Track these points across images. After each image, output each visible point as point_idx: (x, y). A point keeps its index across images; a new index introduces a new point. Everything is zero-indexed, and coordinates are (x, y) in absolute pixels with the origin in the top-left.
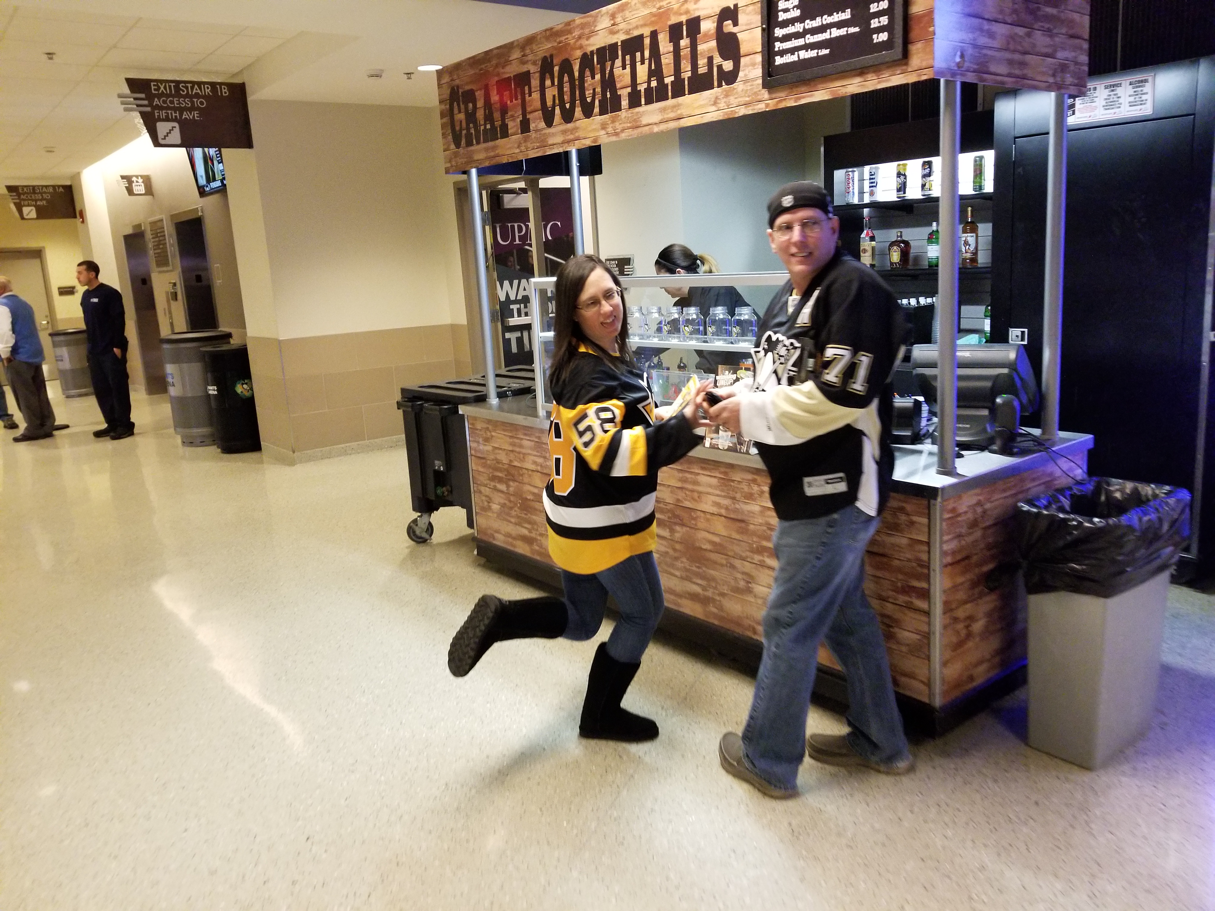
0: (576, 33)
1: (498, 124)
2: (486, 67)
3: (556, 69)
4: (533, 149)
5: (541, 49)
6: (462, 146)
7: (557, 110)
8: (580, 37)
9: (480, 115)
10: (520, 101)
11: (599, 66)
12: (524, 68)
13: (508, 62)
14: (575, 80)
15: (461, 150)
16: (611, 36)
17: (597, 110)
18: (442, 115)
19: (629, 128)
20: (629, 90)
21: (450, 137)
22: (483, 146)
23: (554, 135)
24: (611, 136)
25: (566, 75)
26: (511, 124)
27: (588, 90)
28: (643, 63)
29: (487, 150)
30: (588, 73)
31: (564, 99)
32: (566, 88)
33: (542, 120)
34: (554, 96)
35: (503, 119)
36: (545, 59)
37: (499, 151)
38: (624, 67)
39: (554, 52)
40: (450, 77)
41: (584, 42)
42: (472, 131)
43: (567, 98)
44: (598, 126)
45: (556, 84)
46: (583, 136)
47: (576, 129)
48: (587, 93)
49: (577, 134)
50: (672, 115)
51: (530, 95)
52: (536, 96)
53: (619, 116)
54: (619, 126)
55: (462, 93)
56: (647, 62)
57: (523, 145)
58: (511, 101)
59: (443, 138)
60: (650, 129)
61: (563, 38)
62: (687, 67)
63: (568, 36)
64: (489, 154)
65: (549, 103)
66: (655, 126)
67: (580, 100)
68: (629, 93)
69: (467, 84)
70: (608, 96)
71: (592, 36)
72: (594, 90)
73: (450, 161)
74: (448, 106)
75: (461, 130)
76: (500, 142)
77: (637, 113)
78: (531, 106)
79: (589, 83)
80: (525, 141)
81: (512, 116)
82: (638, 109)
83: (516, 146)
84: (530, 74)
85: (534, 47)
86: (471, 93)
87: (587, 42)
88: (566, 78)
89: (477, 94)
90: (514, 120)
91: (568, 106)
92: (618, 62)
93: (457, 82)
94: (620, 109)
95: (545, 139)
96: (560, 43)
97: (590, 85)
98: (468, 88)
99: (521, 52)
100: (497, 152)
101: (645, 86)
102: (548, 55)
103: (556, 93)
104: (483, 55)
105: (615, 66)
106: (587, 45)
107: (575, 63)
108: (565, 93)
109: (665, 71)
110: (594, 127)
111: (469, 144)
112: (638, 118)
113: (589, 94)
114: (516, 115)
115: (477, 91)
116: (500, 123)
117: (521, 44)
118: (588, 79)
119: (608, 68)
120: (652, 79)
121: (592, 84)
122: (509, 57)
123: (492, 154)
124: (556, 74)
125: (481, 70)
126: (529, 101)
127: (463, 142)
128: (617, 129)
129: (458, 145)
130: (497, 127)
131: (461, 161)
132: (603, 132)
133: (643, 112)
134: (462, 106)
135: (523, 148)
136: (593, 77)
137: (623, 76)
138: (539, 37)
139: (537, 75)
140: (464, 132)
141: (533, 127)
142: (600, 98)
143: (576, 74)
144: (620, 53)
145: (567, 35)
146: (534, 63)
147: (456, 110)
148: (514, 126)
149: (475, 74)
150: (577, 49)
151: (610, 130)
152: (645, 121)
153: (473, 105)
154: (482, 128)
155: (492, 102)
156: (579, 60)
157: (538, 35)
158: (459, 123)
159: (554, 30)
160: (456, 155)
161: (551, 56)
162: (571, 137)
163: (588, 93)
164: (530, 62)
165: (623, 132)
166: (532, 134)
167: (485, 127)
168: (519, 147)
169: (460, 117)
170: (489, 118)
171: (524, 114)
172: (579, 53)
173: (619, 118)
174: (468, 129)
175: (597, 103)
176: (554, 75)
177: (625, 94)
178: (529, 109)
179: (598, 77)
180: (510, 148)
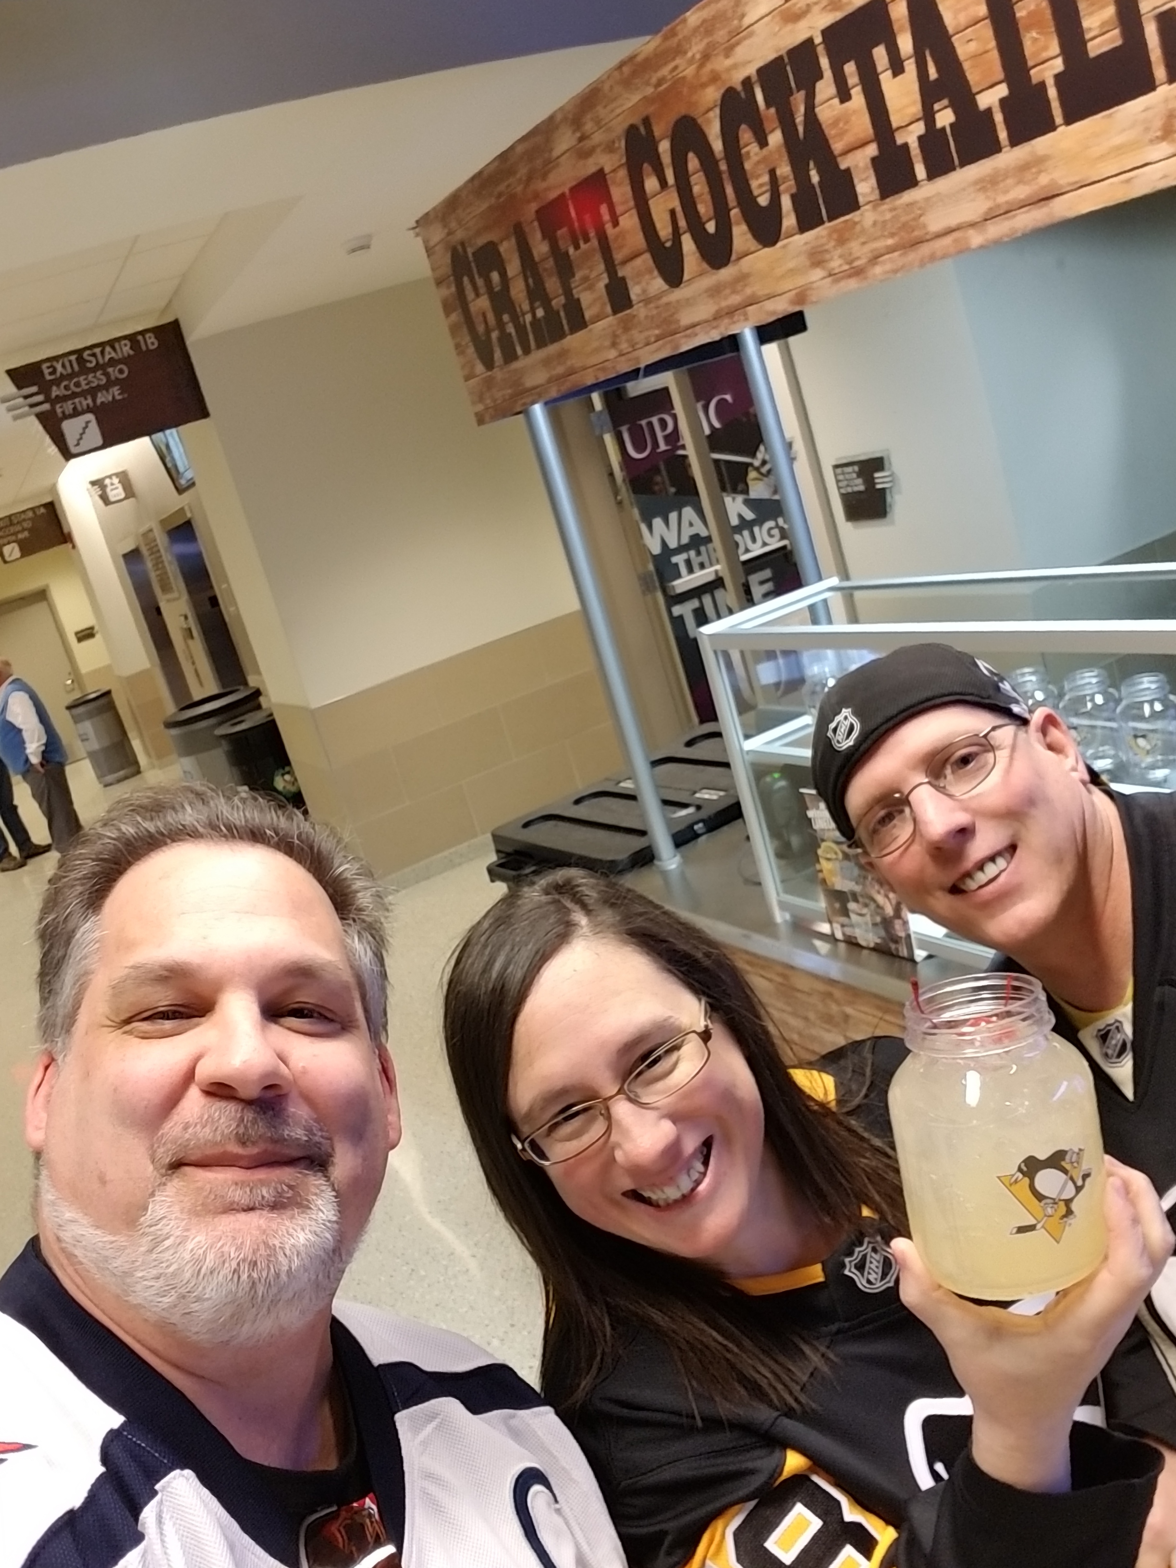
0: (696, 49)
1: (558, 302)
2: (508, 186)
3: (664, 147)
4: (648, 344)
5: (618, 111)
6: (497, 364)
7: (688, 244)
8: (706, 57)
9: (518, 291)
10: (595, 242)
11: (773, 110)
12: (590, 167)
13: (550, 165)
14: (716, 162)
15: (498, 374)
16: (790, 27)
17: (789, 220)
18: (448, 308)
19: (891, 250)
20: (872, 150)
21: (471, 350)
22: (538, 355)
23: (689, 302)
24: (842, 278)
25: (691, 155)
26: (586, 298)
27: (758, 177)
28: (897, 68)
29: (547, 362)
30: (746, 135)
31: (697, 212)
32: (699, 186)
33: (656, 273)
34: (673, 212)
35: (568, 292)
36: (631, 132)
37: (574, 362)
38: (844, 95)
39: (651, 110)
40: (445, 226)
41: (720, 63)
42: (511, 329)
43: (704, 208)
44: (803, 260)
45: (671, 179)
46: (767, 292)
47: (743, 278)
48: (754, 184)
49: (749, 291)
50: (1021, 192)
51: (616, 223)
52: (630, 221)
53: (856, 223)
54: (860, 250)
55: (474, 254)
56: (910, 67)
57: (624, 338)
58: (577, 247)
59: (458, 354)
60: (956, 241)
61: (665, 71)
62: (1045, 48)
63: (678, 61)
64: (554, 372)
65: (664, 231)
66: (971, 232)
67: (740, 204)
68: (874, 160)
69: (478, 233)
70: (815, 178)
71: (738, 43)
72: (772, 172)
73: (481, 399)
74: (453, 289)
75: (488, 331)
76: (572, 341)
77: (910, 205)
78: (621, 247)
79: (754, 158)
80: (626, 329)
81: (586, 279)
82: (908, 196)
83: (607, 343)
84: (605, 175)
85: (601, 111)
86: (491, 248)
87: (728, 62)
88: (693, 162)
89: (502, 249)
90: (591, 288)
91: (711, 227)
92: (825, 88)
93: (460, 235)
94: (854, 205)
95: (672, 315)
96: (659, 83)
97: (759, 162)
98: (481, 241)
99: (574, 132)
100: (569, 363)
101: (919, 128)
102: (636, 120)
103: (676, 203)
104: (496, 164)
105: (819, 98)
106: (729, 70)
107: (709, 121)
108: (697, 200)
109: (973, 76)
110: (791, 265)
111: (510, 357)
112: (914, 219)
113: (761, 186)
114: (593, 275)
115: (502, 242)
116: (562, 300)
117: (570, 116)
118: (752, 150)
119: (798, 110)
120: (936, 107)
121: (763, 160)
122: (551, 150)
123: (560, 370)
124: (666, 159)
125: (500, 195)
126: (617, 237)
127: (498, 355)
128: (858, 258)
129: (489, 364)
130: (558, 313)
131: (501, 394)
132: (817, 274)
133: (927, 199)
134: (480, 282)
135: (624, 346)
136: (763, 143)
137: (844, 118)
138: (606, 87)
139: (623, 173)
140: (495, 335)
141: (638, 295)
142: (794, 190)
143: (717, 146)
144: (824, 62)
145: (674, 59)
146: (610, 148)
147: (470, 294)
148: (595, 300)
149: (491, 208)
150: (704, 86)
151: (836, 264)
152: (935, 222)
153: (500, 274)
154: (528, 318)
155: (537, 259)
156: (717, 111)
157: (603, 82)
158: (481, 318)
159: (639, 59)
160: (489, 383)
161: (647, 121)
162: (735, 299)
163: (759, 185)
164: (598, 150)
165: (876, 264)
166: (640, 311)
167: (534, 315)
168: (614, 345)
169: (481, 304)
170: (537, 294)
171: (611, 267)
172: (712, 95)
173: (858, 228)
174: (501, 325)
175: (786, 202)
176: (661, 164)
177: (861, 165)
178: (618, 257)
179: (776, 138)
180: (597, 350)
